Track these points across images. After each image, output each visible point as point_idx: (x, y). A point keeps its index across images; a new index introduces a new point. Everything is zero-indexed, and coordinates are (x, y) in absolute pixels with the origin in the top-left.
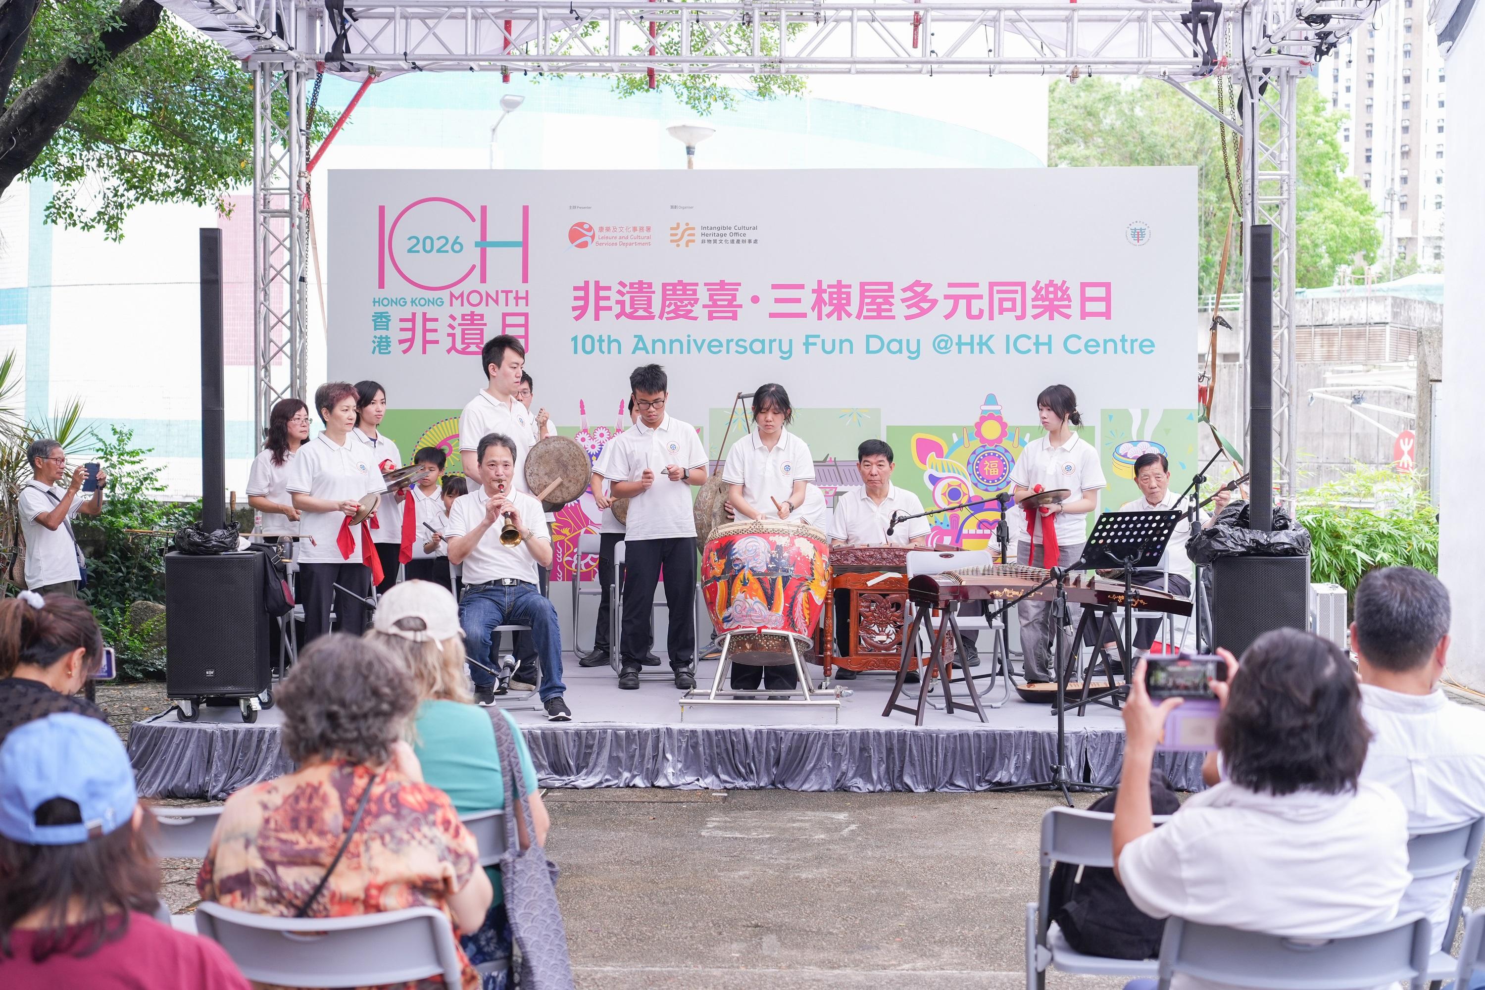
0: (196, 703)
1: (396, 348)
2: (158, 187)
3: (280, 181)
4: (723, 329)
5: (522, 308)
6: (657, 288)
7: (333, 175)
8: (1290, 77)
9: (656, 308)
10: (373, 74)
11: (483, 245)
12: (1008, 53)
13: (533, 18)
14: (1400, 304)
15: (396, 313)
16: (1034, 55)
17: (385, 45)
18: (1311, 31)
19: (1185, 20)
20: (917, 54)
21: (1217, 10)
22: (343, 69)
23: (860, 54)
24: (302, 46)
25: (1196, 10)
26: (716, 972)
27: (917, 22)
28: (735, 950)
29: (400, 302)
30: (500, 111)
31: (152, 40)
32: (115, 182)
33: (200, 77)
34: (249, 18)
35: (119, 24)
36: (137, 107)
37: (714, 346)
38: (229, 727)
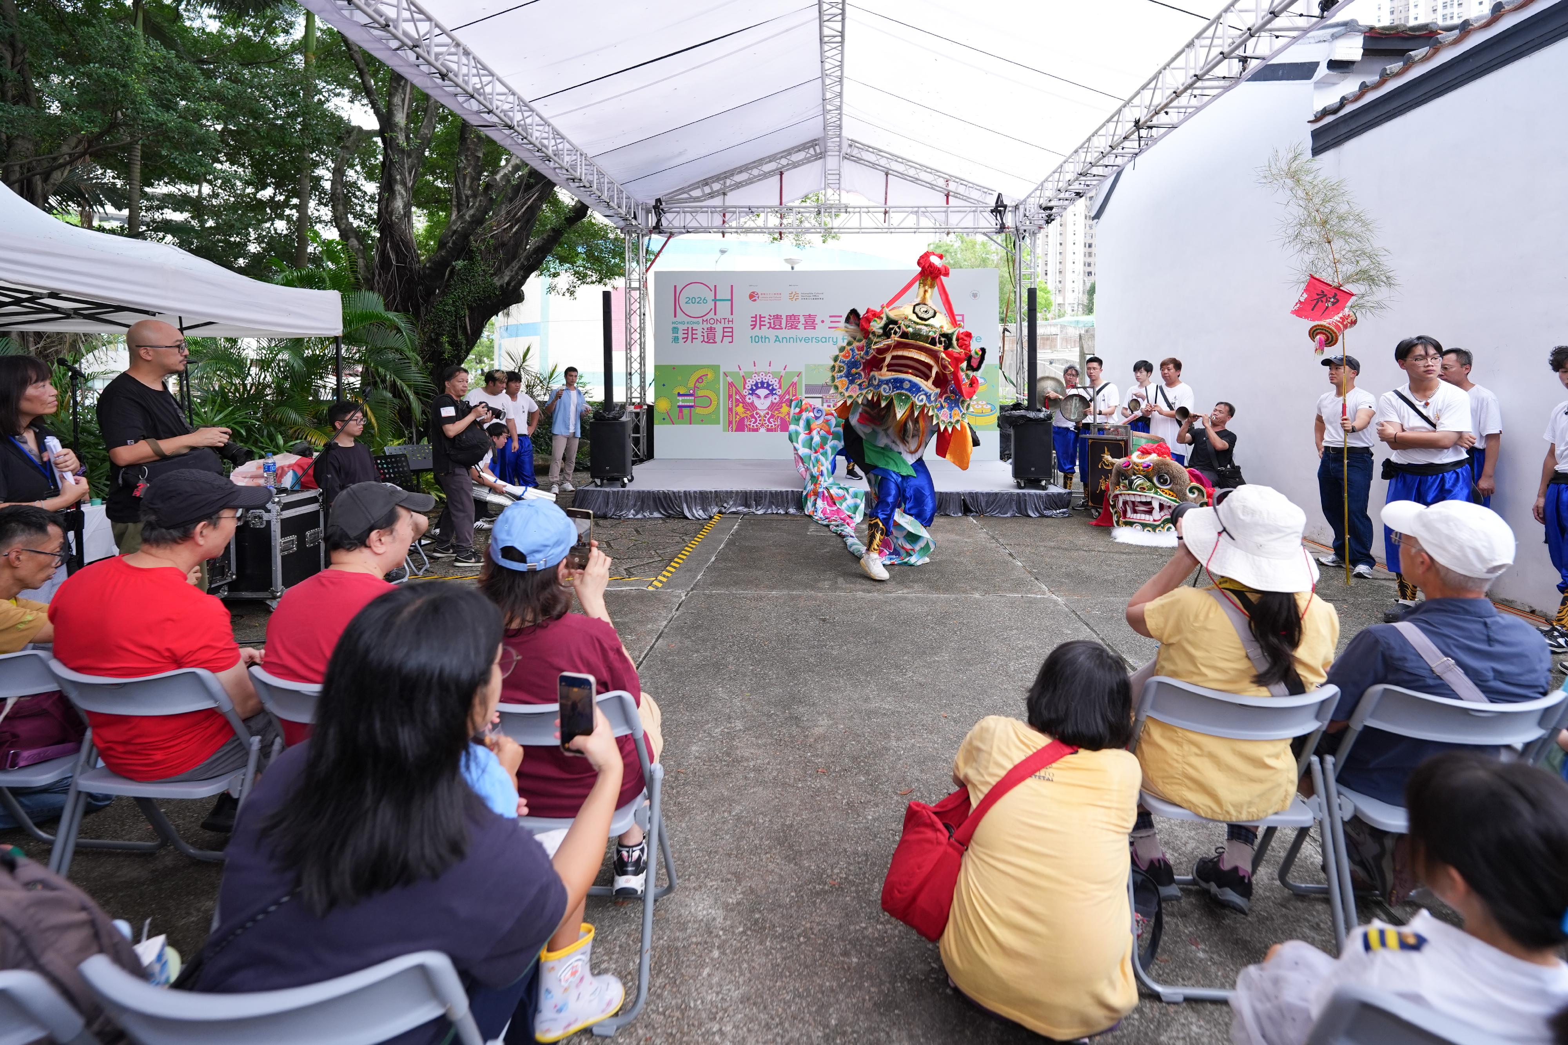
0: (602, 480)
1: (681, 341)
2: (589, 280)
3: (635, 276)
4: (810, 333)
5: (730, 325)
6: (784, 317)
7: (656, 273)
8: (1034, 234)
9: (784, 325)
10: (671, 235)
11: (715, 300)
12: (922, 225)
13: (734, 212)
14: (1063, 327)
15: (681, 327)
16: (932, 226)
17: (676, 223)
18: (1044, 214)
19: (992, 211)
20: (886, 225)
21: (1005, 207)
22: (660, 233)
23: (863, 226)
24: (644, 224)
25: (997, 207)
26: (820, 595)
27: (886, 213)
28: (827, 585)
29: (683, 323)
30: (719, 254)
31: (585, 220)
32: (572, 277)
33: (605, 237)
34: (623, 211)
35: (572, 214)
36: (580, 249)
37: (807, 340)
38: (615, 489)
